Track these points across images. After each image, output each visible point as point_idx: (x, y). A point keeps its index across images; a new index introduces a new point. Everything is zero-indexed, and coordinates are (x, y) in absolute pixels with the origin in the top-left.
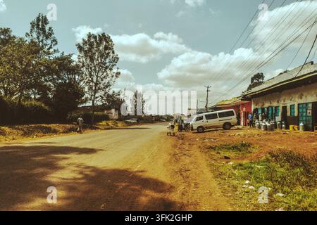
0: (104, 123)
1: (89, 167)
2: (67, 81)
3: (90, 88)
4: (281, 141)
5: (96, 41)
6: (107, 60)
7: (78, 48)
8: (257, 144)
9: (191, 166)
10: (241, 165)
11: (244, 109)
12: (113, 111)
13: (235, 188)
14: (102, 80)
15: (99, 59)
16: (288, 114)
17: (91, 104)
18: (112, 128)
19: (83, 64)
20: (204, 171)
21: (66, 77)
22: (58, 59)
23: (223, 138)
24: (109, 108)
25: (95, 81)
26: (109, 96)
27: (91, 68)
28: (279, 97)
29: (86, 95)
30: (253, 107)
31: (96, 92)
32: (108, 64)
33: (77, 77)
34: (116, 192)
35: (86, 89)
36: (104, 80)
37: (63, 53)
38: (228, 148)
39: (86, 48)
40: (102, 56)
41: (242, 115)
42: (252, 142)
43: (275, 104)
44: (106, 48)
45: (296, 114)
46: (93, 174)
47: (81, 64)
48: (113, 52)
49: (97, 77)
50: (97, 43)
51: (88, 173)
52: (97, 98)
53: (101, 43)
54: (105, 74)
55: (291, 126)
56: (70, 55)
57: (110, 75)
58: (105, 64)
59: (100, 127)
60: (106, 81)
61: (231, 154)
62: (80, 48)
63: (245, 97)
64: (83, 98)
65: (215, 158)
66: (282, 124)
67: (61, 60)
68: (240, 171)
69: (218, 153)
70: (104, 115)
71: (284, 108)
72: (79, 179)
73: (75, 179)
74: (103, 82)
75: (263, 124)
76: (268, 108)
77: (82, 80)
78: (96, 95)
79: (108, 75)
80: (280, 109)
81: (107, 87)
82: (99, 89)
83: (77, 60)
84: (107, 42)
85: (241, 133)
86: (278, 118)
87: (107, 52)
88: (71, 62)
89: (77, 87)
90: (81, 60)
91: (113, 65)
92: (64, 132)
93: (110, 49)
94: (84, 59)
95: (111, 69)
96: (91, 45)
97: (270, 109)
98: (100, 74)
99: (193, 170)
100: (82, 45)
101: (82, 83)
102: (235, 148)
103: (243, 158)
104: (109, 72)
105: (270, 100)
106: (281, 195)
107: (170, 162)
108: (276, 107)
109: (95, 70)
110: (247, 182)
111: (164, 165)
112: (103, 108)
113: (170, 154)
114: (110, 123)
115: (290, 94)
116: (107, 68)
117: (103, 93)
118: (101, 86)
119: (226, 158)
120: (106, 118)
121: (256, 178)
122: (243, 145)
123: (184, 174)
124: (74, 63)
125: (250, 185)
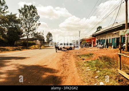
0: (33, 46)
1: (22, 65)
2: (14, 27)
3: (26, 30)
4: (105, 52)
5: (28, 8)
6: (34, 18)
7: (19, 11)
8: (95, 53)
9: (68, 63)
10: (88, 62)
11: (93, 40)
12: (38, 41)
13: (83, 70)
14: (32, 27)
15: (30, 17)
16: (108, 42)
17: (26, 38)
18: (37, 49)
19: (22, 19)
20: (73, 64)
21: (13, 25)
22: (9, 16)
23: (84, 52)
24: (36, 40)
25: (28, 27)
26: (35, 34)
27: (26, 21)
28: (105, 36)
29: (24, 34)
30: (96, 40)
31: (28, 32)
32: (34, 19)
33: (19, 25)
34: (33, 74)
35: (24, 31)
36: (33, 26)
37: (11, 13)
38: (85, 55)
39: (23, 11)
40: (31, 15)
41: (92, 43)
42: (94, 53)
43: (104, 38)
44: (33, 12)
45: (111, 42)
46: (23, 68)
47: (21, 19)
48: (37, 14)
49: (29, 25)
50: (29, 9)
51: (21, 67)
52: (29, 35)
53: (31, 9)
54: (33, 24)
55: (109, 47)
56: (16, 14)
57: (36, 25)
58: (33, 19)
59: (31, 48)
60: (33, 27)
61: (85, 58)
62: (20, 11)
63: (93, 36)
64: (22, 35)
65: (79, 59)
66: (106, 46)
67: (11, 16)
68: (87, 64)
69: (80, 57)
70: (33, 43)
71: (107, 40)
72: (16, 70)
73: (14, 70)
74: (32, 28)
75: (99, 46)
76: (101, 40)
77: (22, 26)
78: (29, 34)
79: (34, 24)
80: (106, 40)
81: (34, 30)
82: (30, 31)
83: (19, 17)
84: (34, 9)
85: (91, 50)
86: (105, 44)
87: (34, 13)
88: (16, 17)
89: (19, 29)
90: (21, 17)
91: (37, 20)
92: (12, 51)
93: (35, 12)
94: (22, 17)
95: (36, 22)
96: (26, 10)
97: (102, 40)
98: (31, 24)
99: (69, 64)
100: (21, 10)
101: (22, 28)
102: (87, 55)
103: (89, 59)
104: (35, 23)
105: (102, 37)
106: (99, 71)
107: (60, 62)
108: (104, 40)
109: (28, 22)
110: (88, 67)
111: (57, 63)
112: (32, 39)
113: (61, 59)
114: (36, 46)
115: (109, 35)
116: (34, 21)
117: (32, 32)
118: (31, 29)
119: (83, 59)
120: (34, 44)
121: (92, 66)
122: (90, 54)
123: (65, 66)
124: (18, 18)
125: (89, 68)
